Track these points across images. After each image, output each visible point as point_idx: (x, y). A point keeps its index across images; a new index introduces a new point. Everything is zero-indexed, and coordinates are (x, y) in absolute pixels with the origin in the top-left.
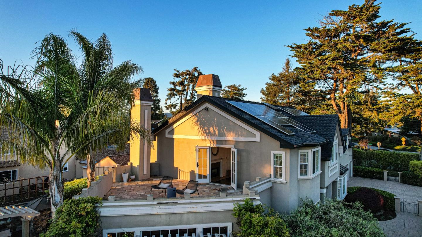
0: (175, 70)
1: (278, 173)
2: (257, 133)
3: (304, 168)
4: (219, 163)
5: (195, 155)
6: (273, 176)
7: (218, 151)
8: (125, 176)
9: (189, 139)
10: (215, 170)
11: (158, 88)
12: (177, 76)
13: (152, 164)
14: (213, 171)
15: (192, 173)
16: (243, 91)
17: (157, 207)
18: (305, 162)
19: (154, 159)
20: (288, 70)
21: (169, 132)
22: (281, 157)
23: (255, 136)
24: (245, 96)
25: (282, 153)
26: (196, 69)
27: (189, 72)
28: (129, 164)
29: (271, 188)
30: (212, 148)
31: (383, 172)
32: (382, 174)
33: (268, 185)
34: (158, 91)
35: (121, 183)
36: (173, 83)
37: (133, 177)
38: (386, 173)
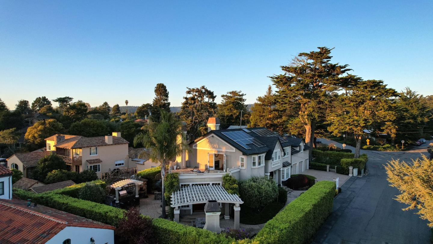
0: (187, 88)
1: (242, 166)
2: (234, 149)
3: (254, 164)
4: (219, 161)
5: (208, 157)
6: (240, 166)
7: (218, 156)
8: (175, 167)
9: (204, 150)
10: (217, 164)
11: (168, 92)
12: (189, 92)
13: (186, 161)
14: (216, 164)
15: (206, 165)
16: (243, 96)
17: (197, 176)
18: (255, 161)
19: (187, 159)
20: (270, 93)
21: (195, 146)
22: (243, 159)
23: (233, 149)
24: (244, 101)
25: (244, 157)
26: (203, 87)
27: (198, 90)
28: (176, 161)
29: (239, 171)
30: (215, 154)
31: (327, 166)
32: (326, 167)
33: (238, 170)
34: (169, 95)
35: (173, 170)
36: (186, 98)
37: (178, 167)
38: (328, 166)
